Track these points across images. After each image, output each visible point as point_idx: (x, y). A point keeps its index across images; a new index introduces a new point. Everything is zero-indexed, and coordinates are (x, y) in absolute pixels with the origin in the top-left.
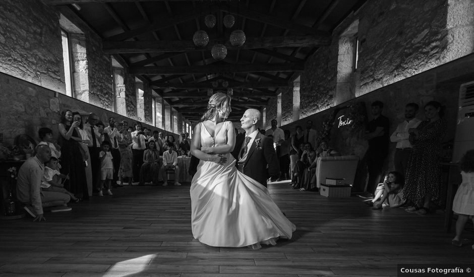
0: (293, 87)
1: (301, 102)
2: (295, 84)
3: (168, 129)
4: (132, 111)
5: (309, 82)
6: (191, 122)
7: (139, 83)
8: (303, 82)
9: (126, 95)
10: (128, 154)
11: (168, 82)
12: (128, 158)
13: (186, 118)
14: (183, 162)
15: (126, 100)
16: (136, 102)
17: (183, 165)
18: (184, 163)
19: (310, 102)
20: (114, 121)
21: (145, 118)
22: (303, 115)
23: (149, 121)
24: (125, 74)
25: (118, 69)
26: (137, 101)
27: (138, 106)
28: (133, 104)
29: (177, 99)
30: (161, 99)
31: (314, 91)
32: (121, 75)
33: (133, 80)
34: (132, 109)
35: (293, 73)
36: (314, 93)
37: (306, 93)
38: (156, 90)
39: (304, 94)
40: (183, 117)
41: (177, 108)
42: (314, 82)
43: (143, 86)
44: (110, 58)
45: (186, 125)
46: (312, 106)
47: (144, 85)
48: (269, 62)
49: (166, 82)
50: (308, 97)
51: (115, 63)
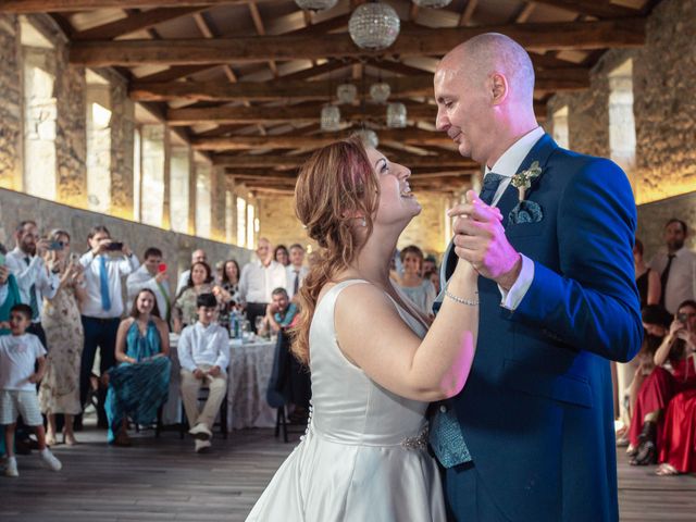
0: (608, 92)
1: (639, 146)
2: (613, 84)
3: (182, 226)
4: (74, 178)
5: (664, 84)
6: (255, 193)
7: (97, 86)
8: (645, 82)
9: (60, 132)
10: (70, 336)
11: (190, 79)
12: (70, 351)
13: (238, 181)
14: (245, 360)
15: (58, 147)
16: (85, 149)
17: (246, 368)
18: (250, 362)
19: (673, 150)
20: (35, 233)
21: (112, 195)
22: (648, 188)
23: (124, 204)
24: (58, 64)
25: (38, 50)
26: (89, 143)
27: (91, 160)
28: (76, 157)
29: (211, 125)
30: (160, 127)
31: (683, 115)
32: (47, 68)
33: (79, 79)
34: (73, 173)
35: (603, 51)
36: (686, 121)
37: (658, 119)
38: (148, 105)
39: (650, 119)
40: (229, 179)
41: (211, 154)
42: (680, 85)
43: (106, 95)
44: (16, 24)
45: (235, 203)
46: (680, 164)
47: (112, 90)
48: (522, 19)
49: (183, 80)
50: (664, 130)
51: (31, 35)
